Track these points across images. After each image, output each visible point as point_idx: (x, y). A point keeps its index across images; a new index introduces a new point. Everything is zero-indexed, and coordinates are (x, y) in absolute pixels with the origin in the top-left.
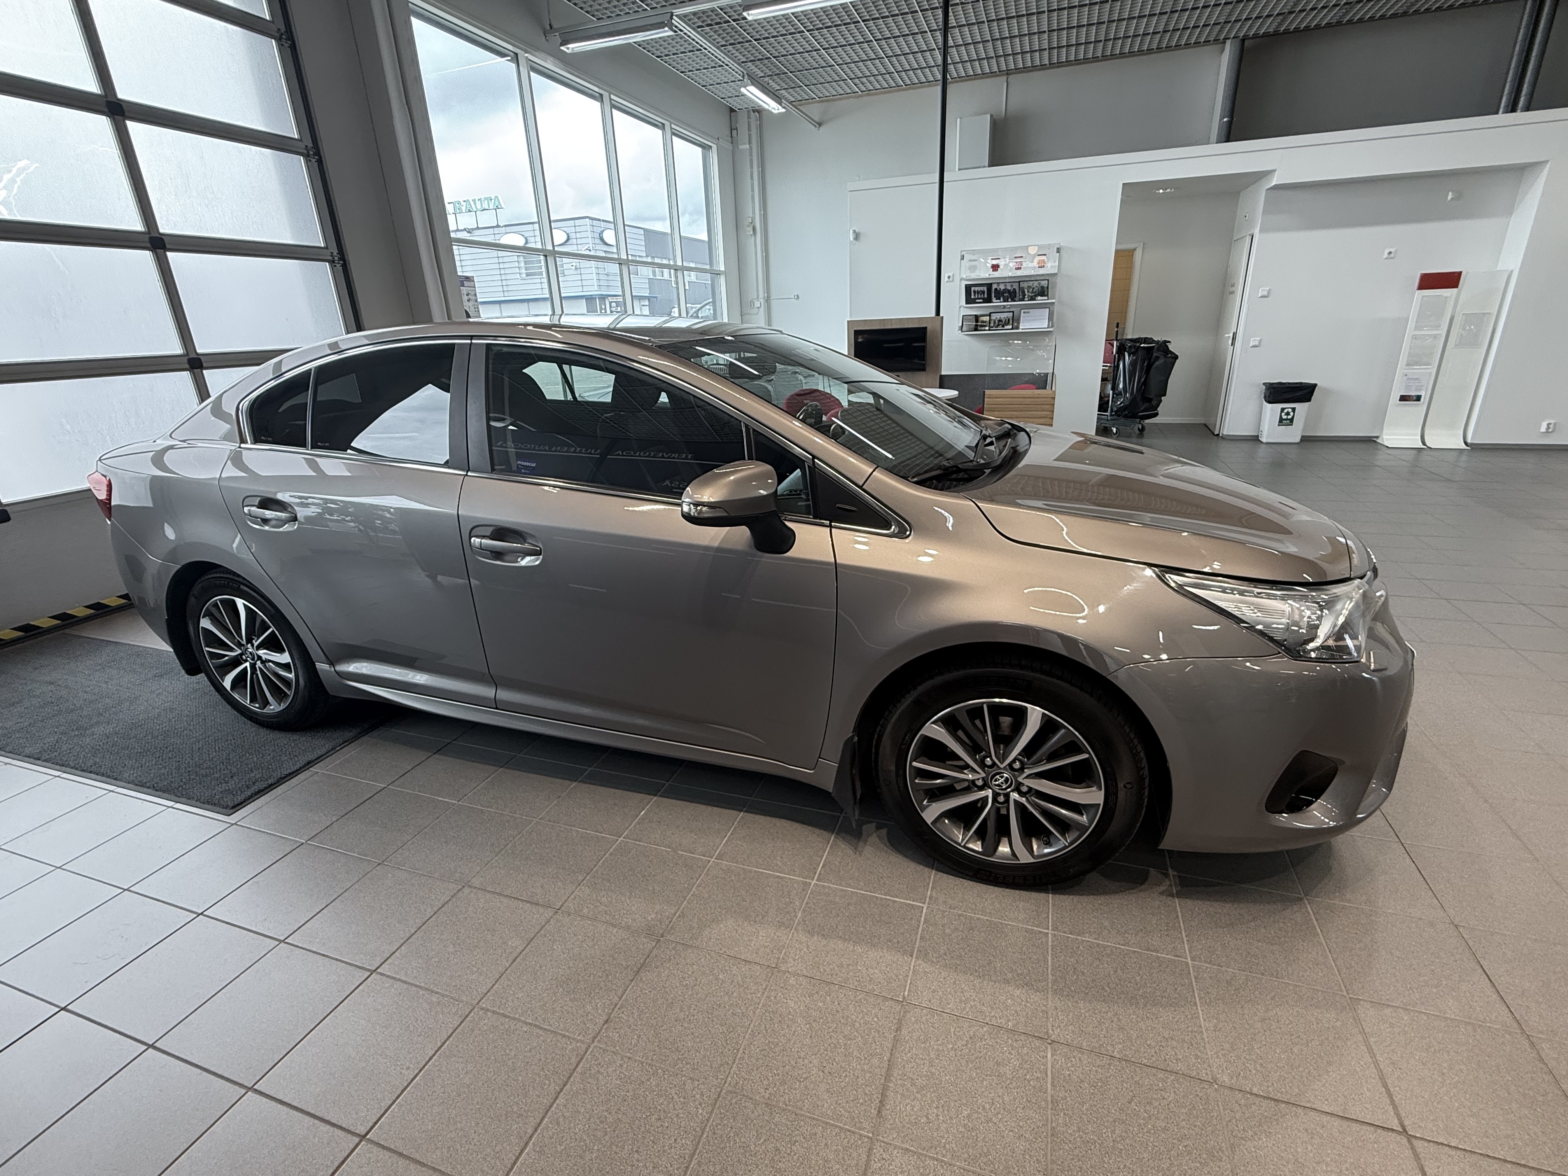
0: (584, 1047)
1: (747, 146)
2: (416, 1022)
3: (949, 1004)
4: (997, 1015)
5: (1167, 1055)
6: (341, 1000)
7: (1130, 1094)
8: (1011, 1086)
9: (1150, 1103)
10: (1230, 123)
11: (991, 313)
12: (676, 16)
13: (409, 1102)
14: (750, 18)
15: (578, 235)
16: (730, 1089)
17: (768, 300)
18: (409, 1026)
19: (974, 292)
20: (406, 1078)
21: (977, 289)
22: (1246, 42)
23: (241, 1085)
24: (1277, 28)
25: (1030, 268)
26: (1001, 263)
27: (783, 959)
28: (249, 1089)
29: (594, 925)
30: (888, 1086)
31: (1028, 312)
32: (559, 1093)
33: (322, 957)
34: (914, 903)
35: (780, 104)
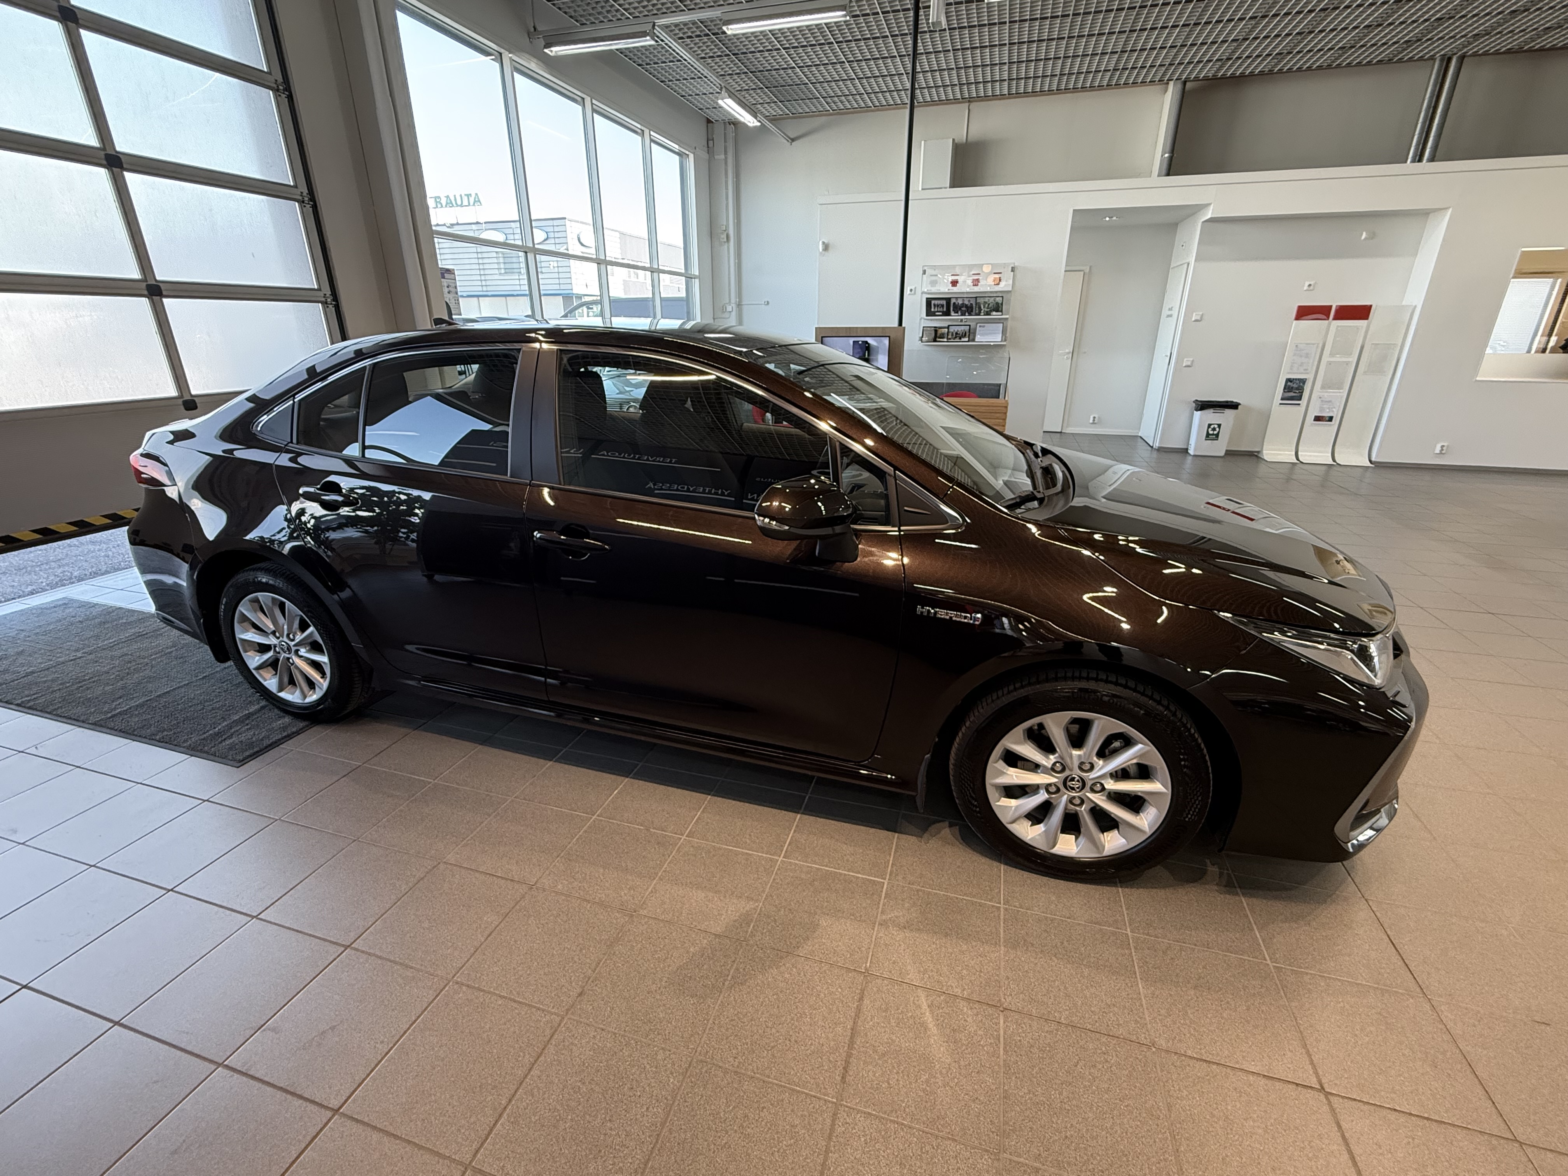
0: (558, 1019)
1: (723, 157)
2: (391, 996)
3: (908, 974)
4: (953, 985)
5: (1110, 1020)
6: (314, 975)
7: (1077, 1057)
8: (966, 1051)
9: (1095, 1066)
10: (1171, 159)
11: (949, 326)
12: (658, 26)
13: (383, 1075)
14: (729, 32)
15: (557, 235)
16: (700, 1058)
17: (739, 305)
18: (383, 1001)
19: (934, 305)
20: (379, 1052)
21: (936, 302)
22: (1188, 85)
23: (211, 1061)
24: (1216, 73)
25: (987, 285)
26: (960, 279)
27: (752, 932)
28: (219, 1065)
29: (568, 901)
30: (852, 1054)
31: (984, 327)
32: (533, 1064)
33: (296, 933)
34: (876, 879)
35: (756, 118)
